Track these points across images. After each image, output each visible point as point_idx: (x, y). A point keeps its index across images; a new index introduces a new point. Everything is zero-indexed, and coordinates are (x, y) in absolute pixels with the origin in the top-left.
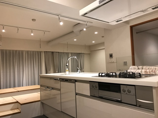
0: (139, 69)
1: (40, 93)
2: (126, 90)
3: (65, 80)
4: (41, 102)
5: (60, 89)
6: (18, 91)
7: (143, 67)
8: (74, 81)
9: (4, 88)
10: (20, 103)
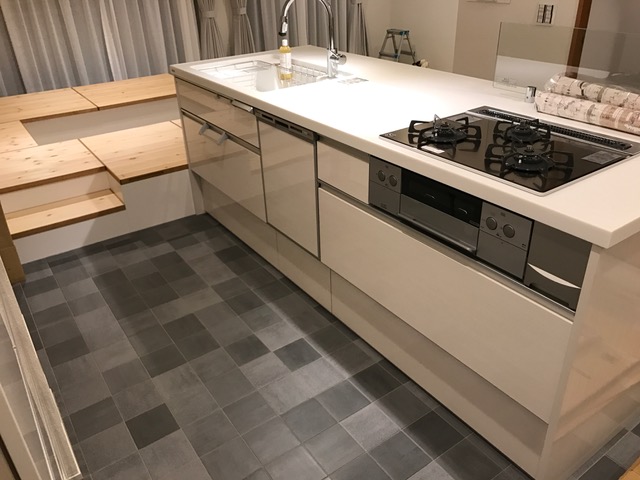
0: (583, 97)
1: (179, 122)
2: (501, 224)
3: (274, 122)
4: (193, 172)
5: (259, 149)
6: (98, 109)
7: (602, 91)
8: (312, 138)
9: (38, 90)
10: (117, 175)
